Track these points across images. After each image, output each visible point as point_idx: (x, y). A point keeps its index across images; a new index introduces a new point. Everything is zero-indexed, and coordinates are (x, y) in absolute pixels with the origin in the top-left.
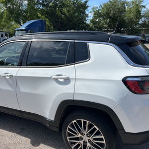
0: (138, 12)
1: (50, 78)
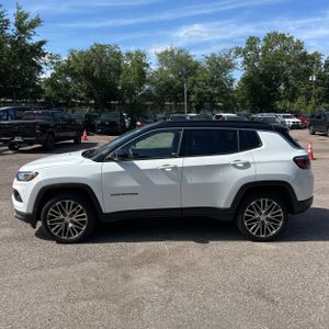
0: (143, 74)
1: (228, 165)
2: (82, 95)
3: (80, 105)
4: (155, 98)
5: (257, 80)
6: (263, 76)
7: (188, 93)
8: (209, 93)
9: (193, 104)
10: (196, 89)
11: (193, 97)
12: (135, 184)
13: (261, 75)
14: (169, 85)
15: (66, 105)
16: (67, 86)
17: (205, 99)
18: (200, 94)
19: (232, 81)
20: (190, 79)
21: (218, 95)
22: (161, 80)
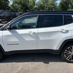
2: (20, 8)
3: (19, 11)
4: (38, 9)
5: (63, 3)
6: (65, 2)
7: (46, 7)
8: (51, 7)
9: (47, 10)
10: (48, 6)
11: (47, 8)
12: (17, 40)
13: (64, 2)
14: (41, 5)
15: (16, 11)
16: (16, 6)
17: (50, 9)
18: (49, 8)
19: (57, 4)
20: (46, 4)
21: (53, 8)
22: (39, 4)
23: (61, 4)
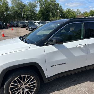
4: (12, 16)
5: (44, 11)
6: (45, 10)
7: (23, 14)
8: (30, 15)
9: (25, 18)
10: (26, 13)
11: (25, 16)
12: (65, 57)
14: (16, 12)
17: (29, 17)
18: (27, 15)
19: (36, 11)
20: (23, 10)
21: (33, 15)
22: (13, 10)
23: (41, 11)
